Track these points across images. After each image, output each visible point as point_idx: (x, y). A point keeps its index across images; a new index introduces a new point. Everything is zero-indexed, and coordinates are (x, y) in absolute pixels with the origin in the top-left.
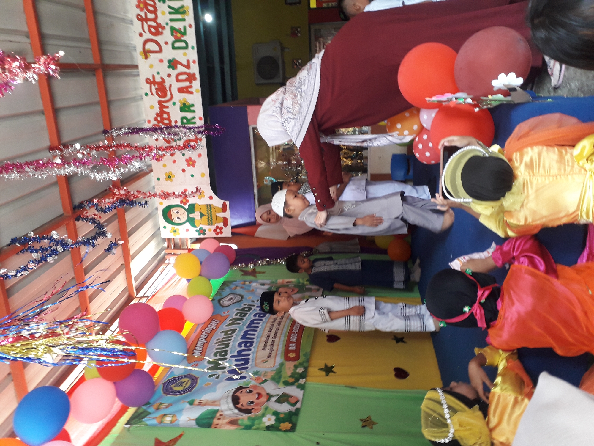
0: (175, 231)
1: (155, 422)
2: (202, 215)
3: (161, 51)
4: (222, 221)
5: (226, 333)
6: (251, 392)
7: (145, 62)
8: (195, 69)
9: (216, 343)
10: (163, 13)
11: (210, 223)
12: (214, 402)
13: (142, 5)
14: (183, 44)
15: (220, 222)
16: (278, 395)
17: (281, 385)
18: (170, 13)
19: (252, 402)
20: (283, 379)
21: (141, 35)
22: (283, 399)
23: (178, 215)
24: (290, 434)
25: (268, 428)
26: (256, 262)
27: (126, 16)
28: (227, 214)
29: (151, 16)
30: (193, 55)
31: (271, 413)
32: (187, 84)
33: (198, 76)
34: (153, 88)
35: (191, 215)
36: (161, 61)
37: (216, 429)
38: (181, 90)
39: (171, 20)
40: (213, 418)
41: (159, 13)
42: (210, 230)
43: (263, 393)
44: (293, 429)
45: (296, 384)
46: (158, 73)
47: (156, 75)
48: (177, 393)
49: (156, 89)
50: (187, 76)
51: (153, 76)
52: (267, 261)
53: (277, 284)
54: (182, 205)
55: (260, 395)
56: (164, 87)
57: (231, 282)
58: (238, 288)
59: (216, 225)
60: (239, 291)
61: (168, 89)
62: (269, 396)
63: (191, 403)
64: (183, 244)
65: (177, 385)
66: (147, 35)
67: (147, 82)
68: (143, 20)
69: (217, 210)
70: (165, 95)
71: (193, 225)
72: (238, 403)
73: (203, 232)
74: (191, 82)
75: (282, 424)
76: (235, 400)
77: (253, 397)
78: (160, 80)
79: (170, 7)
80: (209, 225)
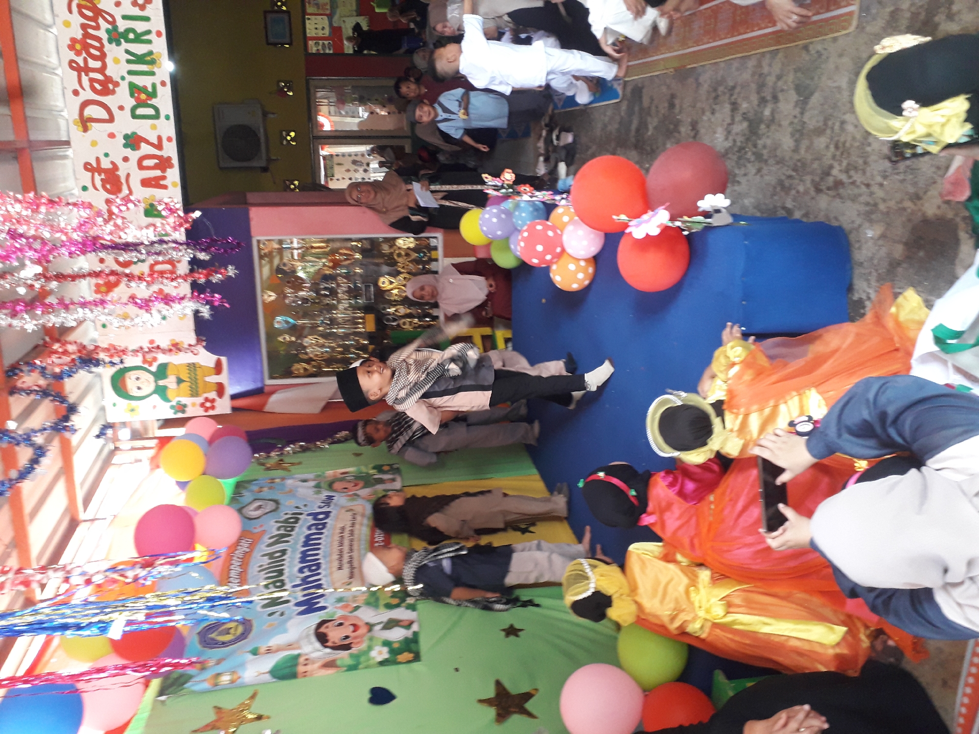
0: (132, 410)
1: (206, 686)
2: (180, 381)
3: (111, 120)
4: (215, 388)
5: (271, 555)
6: (341, 624)
7: (84, 136)
8: (171, 150)
9: (260, 571)
10: (117, 61)
11: (194, 393)
12: (290, 646)
13: (78, 47)
14: (151, 112)
15: (209, 392)
16: (382, 622)
17: (382, 610)
18: (128, 61)
19: (347, 637)
20: (382, 602)
21: (76, 93)
22: (391, 624)
23: (138, 383)
24: (415, 665)
25: (382, 663)
26: (282, 449)
27: (49, 62)
28: (223, 378)
29: (94, 64)
30: (167, 128)
31: (380, 643)
32: (158, 173)
33: (175, 161)
34: (98, 179)
35: (161, 383)
36: (112, 136)
37: (306, 679)
38: (146, 183)
39: (130, 73)
40: (296, 665)
41: (108, 60)
42: (194, 405)
43: (359, 623)
44: (417, 658)
45: (403, 605)
46: (106, 155)
47: (102, 158)
48: (224, 644)
49: (102, 180)
50: (157, 161)
51: (98, 160)
52: (301, 446)
53: (325, 477)
54: (146, 366)
55: (356, 627)
56: (118, 178)
57: (249, 482)
58: (265, 489)
59: (206, 395)
60: (266, 493)
61: (123, 180)
62: (370, 627)
63: (255, 652)
64: (146, 430)
65: (220, 634)
66: (87, 94)
67: (86, 169)
68: (81, 70)
69: (206, 371)
70: (119, 190)
71: (166, 399)
72: (327, 641)
73: (182, 408)
74: (164, 171)
75: (399, 657)
76: (322, 638)
77: (348, 630)
78: (110, 166)
79: (127, 52)
80: (192, 396)
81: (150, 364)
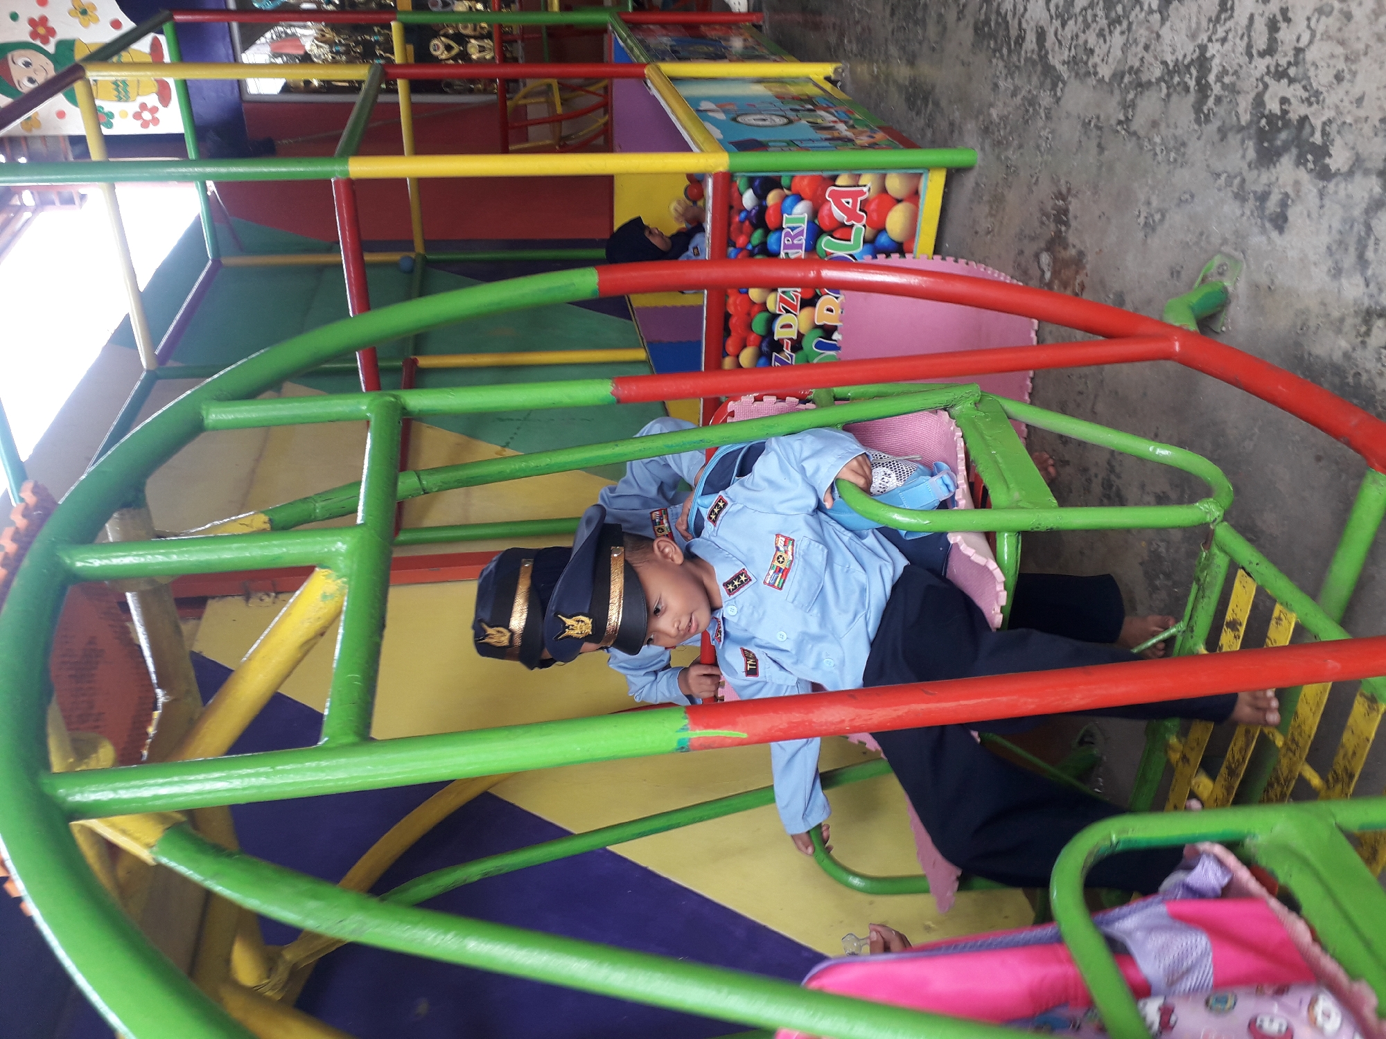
4: (155, 90)
11: (122, 96)
23: (29, 72)
42: (124, 114)
54: (38, 43)
80: (120, 99)
81: (46, 41)
